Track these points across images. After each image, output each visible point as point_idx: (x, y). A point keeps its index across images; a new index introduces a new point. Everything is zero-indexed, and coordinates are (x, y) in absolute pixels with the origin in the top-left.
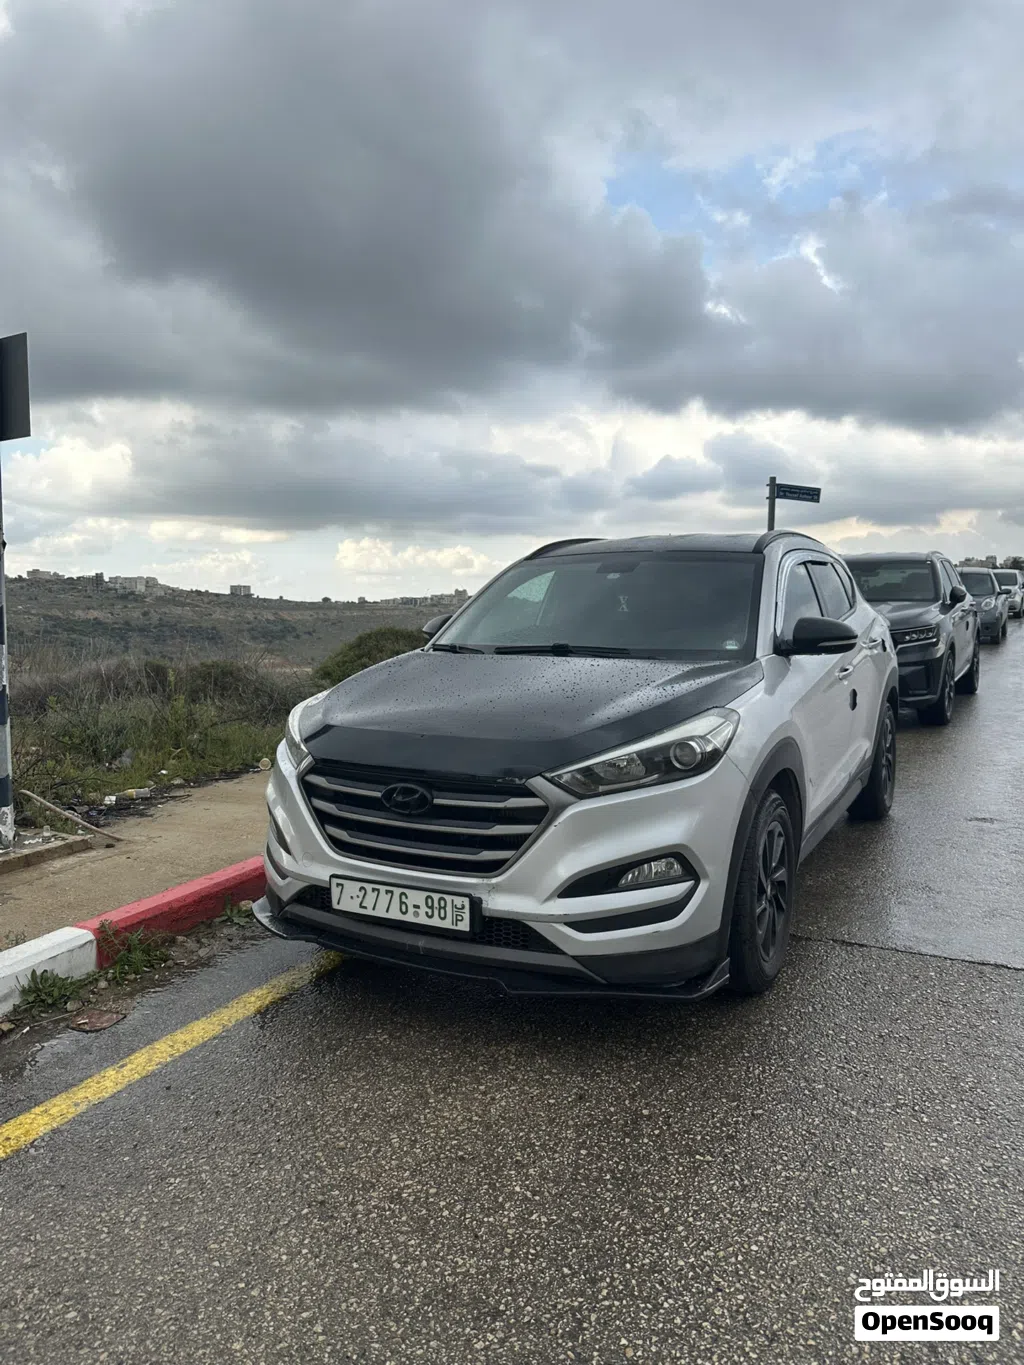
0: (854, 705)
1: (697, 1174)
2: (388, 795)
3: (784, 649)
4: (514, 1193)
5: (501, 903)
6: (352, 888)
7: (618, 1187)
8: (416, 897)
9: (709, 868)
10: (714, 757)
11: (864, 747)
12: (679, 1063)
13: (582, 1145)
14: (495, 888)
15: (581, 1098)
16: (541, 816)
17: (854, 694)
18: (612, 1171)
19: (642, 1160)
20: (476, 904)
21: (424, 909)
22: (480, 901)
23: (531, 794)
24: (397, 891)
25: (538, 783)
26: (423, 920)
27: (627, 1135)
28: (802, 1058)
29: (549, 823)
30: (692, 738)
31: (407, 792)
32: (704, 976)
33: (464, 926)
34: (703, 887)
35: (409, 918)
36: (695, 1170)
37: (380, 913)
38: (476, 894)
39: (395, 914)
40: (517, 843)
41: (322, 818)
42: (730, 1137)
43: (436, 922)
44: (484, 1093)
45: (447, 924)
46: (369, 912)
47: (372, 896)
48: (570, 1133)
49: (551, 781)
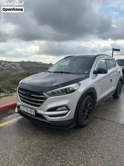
0: (111, 81)
1: (56, 161)
2: (26, 94)
3: (96, 73)
4: (25, 160)
5: (39, 112)
6: (22, 107)
7: (42, 161)
8: (29, 109)
9: (71, 109)
10: (74, 91)
11: (113, 88)
12: (65, 138)
13: (41, 152)
14: (39, 109)
15: (47, 143)
16: (45, 99)
17: (111, 80)
18: (43, 158)
19: (49, 156)
20: (36, 111)
21: (30, 111)
22: (37, 111)
23: (43, 95)
24: (27, 108)
25: (44, 94)
26: (29, 113)
27: (49, 151)
28: (85, 140)
29: (46, 100)
30: (71, 87)
31: (28, 93)
32: (70, 125)
33: (34, 114)
34: (70, 111)
35: (28, 112)
36: (56, 160)
37: (25, 111)
38: (36, 110)
39: (26, 111)
40: (42, 102)
41: (20, 96)
42: (66, 154)
43: (31, 113)
44: (33, 140)
45: (32, 114)
46: (24, 110)
47: (24, 108)
48: (41, 150)
49: (46, 93)
